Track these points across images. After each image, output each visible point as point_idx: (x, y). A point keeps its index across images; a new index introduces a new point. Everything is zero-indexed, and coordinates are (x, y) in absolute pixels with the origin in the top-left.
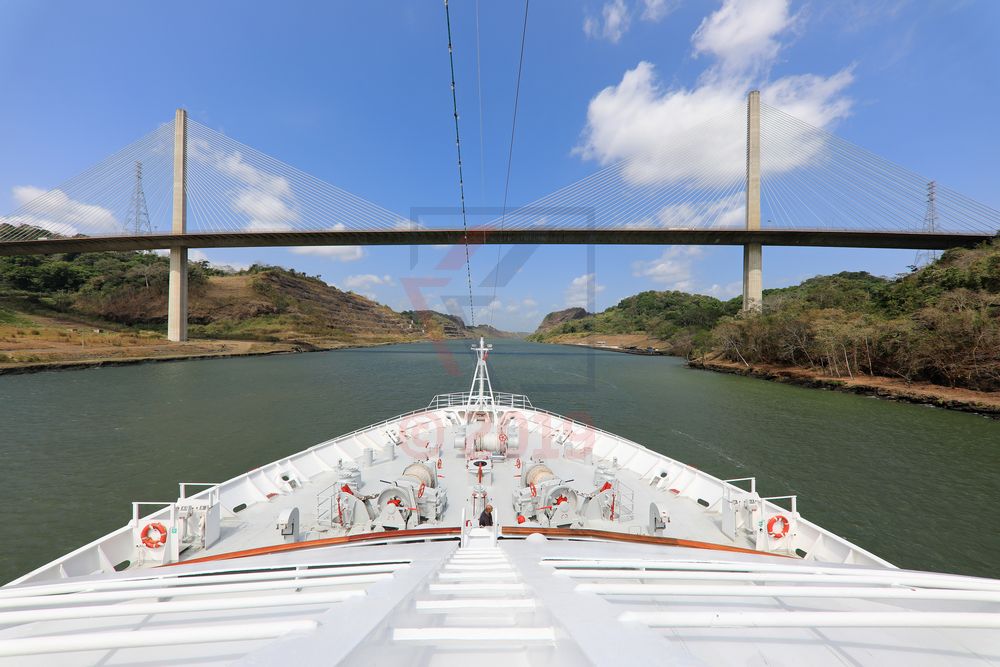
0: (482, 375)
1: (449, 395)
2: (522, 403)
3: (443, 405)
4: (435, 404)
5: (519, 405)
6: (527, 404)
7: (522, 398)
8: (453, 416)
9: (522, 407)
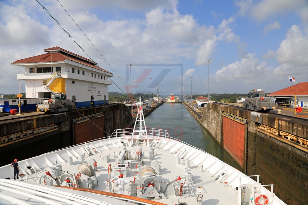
0: (141, 118)
1: (123, 129)
2: (164, 134)
3: (120, 135)
4: (115, 134)
5: (162, 136)
6: (167, 135)
7: (164, 132)
8: (125, 141)
9: (164, 137)
